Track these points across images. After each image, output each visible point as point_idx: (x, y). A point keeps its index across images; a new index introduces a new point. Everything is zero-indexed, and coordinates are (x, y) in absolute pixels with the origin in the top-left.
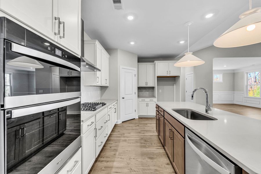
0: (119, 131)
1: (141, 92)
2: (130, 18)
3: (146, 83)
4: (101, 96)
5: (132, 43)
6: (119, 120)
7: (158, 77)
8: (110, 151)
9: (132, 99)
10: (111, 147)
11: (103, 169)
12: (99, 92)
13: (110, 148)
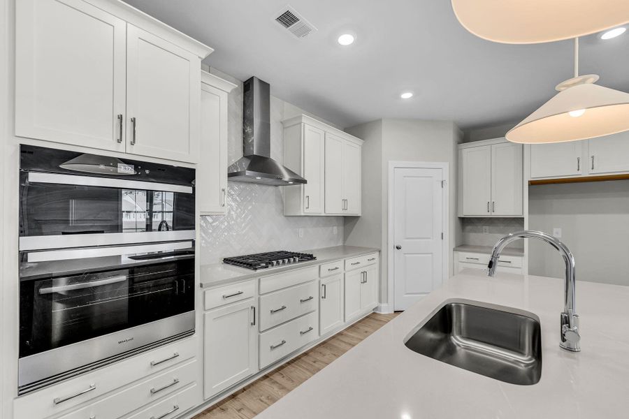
0: (366, 332)
1: (474, 234)
2: (346, 40)
3: (491, 205)
4: (345, 239)
5: (407, 96)
6: (384, 305)
7: (532, 183)
8: (307, 369)
9: (432, 253)
10: (314, 362)
11: (262, 398)
12: (336, 230)
13: (312, 363)
